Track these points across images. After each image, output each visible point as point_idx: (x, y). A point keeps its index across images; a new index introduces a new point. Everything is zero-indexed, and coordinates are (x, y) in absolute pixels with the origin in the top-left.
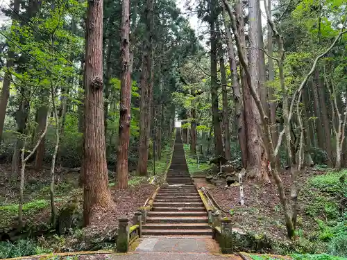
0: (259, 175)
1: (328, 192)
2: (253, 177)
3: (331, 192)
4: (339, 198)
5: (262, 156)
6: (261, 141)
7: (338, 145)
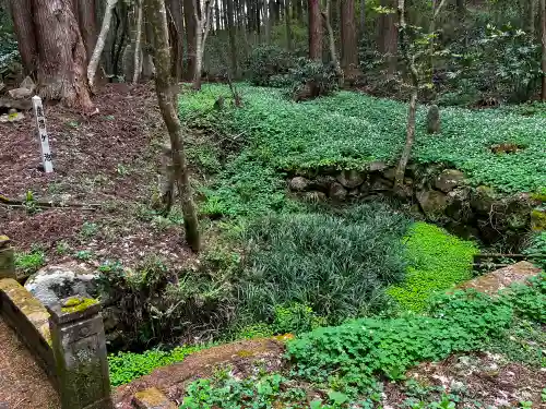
0: (70, 94)
1: (201, 128)
2: (58, 100)
3: (205, 128)
4: (217, 138)
5: (73, 50)
6: (68, 14)
7: (199, 42)
